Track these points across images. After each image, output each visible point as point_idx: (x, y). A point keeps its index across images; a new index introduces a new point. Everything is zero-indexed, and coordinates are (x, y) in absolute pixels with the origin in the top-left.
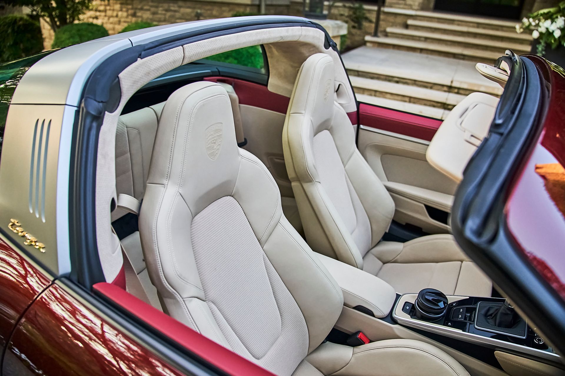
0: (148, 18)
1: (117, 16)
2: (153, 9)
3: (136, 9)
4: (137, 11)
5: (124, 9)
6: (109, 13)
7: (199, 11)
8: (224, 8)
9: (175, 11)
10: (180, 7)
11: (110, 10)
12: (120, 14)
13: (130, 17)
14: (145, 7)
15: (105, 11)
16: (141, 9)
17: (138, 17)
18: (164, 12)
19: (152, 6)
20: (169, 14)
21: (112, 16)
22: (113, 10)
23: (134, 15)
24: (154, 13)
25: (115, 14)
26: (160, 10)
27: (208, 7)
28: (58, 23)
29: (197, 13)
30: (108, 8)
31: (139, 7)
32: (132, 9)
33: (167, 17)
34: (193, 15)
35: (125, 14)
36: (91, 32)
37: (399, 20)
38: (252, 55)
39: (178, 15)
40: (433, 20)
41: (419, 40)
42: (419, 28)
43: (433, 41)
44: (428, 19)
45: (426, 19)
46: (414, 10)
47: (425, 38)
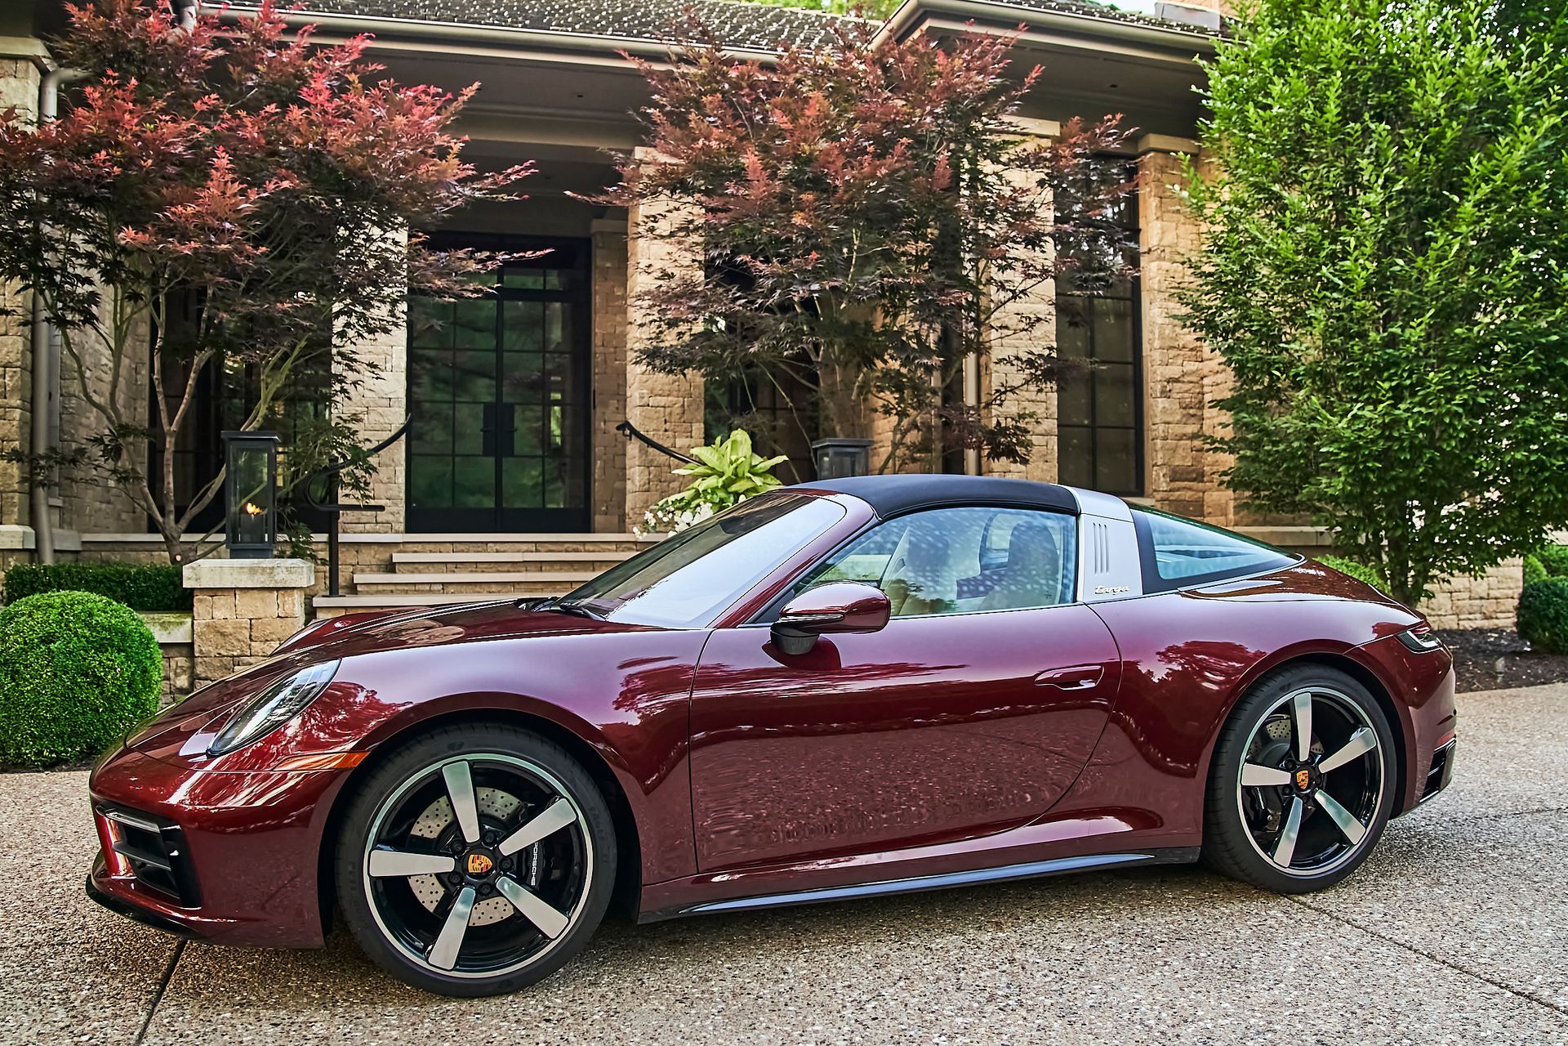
40: (442, 547)
41: (430, 591)
42: (421, 567)
43: (459, 587)
44: (432, 547)
45: (428, 547)
46: (397, 532)
47: (443, 584)
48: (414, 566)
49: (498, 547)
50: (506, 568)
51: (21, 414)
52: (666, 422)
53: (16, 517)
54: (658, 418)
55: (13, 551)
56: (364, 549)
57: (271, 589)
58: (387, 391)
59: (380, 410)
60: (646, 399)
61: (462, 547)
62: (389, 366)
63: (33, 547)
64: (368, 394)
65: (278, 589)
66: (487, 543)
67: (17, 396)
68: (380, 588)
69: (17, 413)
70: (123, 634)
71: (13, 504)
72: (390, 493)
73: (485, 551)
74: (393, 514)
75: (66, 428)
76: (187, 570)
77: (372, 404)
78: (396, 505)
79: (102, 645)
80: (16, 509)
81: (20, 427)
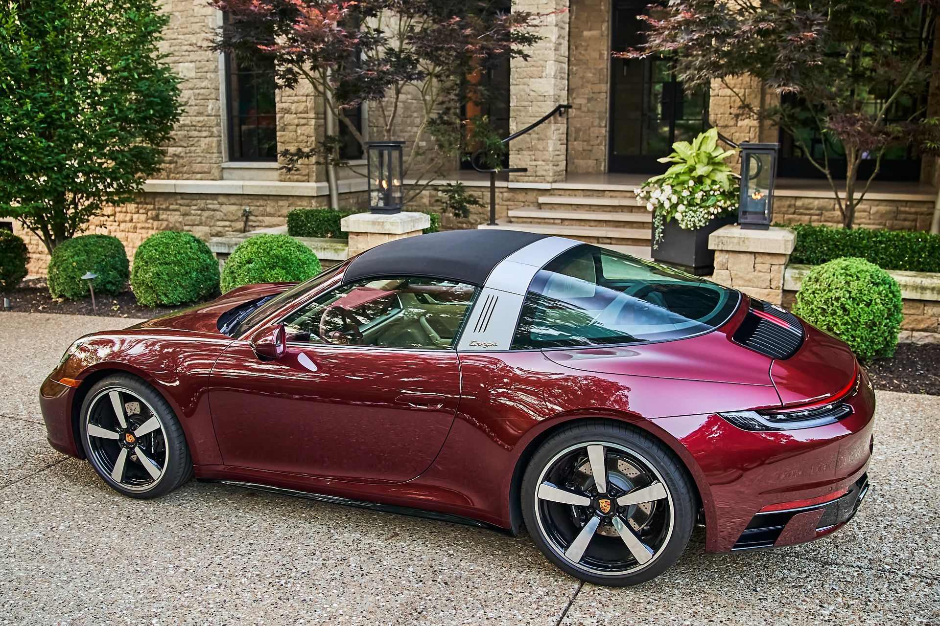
0: (176, 222)
1: (131, 220)
2: (183, 209)
3: (159, 209)
4: (161, 212)
5: (141, 211)
6: (120, 217)
7: (247, 209)
8: (281, 203)
9: (214, 210)
10: (221, 204)
11: (120, 212)
12: (135, 216)
13: (151, 221)
14: (171, 207)
15: (114, 215)
16: (167, 209)
17: (162, 220)
18: (199, 212)
19: (181, 205)
20: (206, 214)
21: (125, 222)
22: (126, 212)
23: (156, 218)
24: (185, 215)
25: (128, 218)
26: (193, 210)
27: (261, 202)
28: (53, 237)
29: (245, 210)
30: (118, 209)
31: (164, 206)
32: (154, 209)
33: (204, 219)
34: (240, 214)
35: (143, 217)
36: (102, 247)
37: (531, 197)
38: (304, 263)
39: (218, 215)
40: (576, 193)
41: (554, 223)
42: (556, 206)
43: (571, 222)
44: (570, 192)
45: (568, 192)
46: (548, 182)
47: (561, 219)
48: (552, 207)
49: (612, 194)
50: (609, 209)
51: (316, 122)
52: (731, 107)
53: (314, 178)
54: (725, 105)
55: (313, 197)
56: (530, 193)
57: (385, 234)
58: (543, 90)
59: (539, 103)
60: (716, 91)
61: (589, 193)
62: (544, 74)
63: (328, 193)
64: (532, 93)
65: (389, 234)
66: (604, 191)
67: (313, 112)
68: (524, 220)
69: (313, 122)
70: (288, 260)
71: (313, 172)
72: (544, 157)
73: (603, 196)
74: (546, 171)
75: (371, 119)
76: (343, 221)
77: (534, 100)
78: (548, 165)
79: (274, 266)
80: (314, 174)
81: (316, 129)
